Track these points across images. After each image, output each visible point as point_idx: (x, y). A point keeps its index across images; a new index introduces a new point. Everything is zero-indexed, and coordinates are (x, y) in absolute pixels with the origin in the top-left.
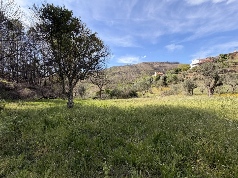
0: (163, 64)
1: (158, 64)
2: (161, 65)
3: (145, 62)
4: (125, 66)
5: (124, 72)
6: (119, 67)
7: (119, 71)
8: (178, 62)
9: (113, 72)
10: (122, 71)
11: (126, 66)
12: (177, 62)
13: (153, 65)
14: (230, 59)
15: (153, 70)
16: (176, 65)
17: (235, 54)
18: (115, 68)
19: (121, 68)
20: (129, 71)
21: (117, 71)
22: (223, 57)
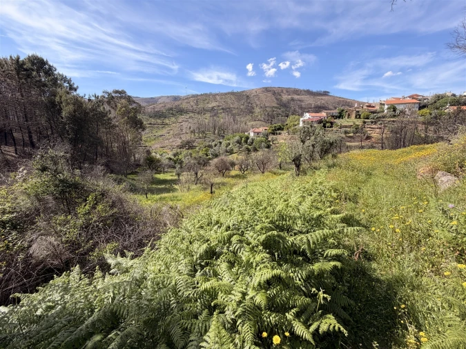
0: (299, 95)
1: (290, 95)
2: (296, 97)
3: (266, 88)
4: (226, 94)
5: (223, 109)
6: (215, 95)
7: (214, 104)
9: (201, 106)
10: (219, 106)
11: (229, 93)
12: (325, 92)
13: (280, 95)
14: (346, 118)
15: (276, 107)
16: (323, 98)
17: (353, 111)
18: (207, 97)
19: (218, 98)
20: (231, 106)
21: (210, 106)
22: (340, 113)
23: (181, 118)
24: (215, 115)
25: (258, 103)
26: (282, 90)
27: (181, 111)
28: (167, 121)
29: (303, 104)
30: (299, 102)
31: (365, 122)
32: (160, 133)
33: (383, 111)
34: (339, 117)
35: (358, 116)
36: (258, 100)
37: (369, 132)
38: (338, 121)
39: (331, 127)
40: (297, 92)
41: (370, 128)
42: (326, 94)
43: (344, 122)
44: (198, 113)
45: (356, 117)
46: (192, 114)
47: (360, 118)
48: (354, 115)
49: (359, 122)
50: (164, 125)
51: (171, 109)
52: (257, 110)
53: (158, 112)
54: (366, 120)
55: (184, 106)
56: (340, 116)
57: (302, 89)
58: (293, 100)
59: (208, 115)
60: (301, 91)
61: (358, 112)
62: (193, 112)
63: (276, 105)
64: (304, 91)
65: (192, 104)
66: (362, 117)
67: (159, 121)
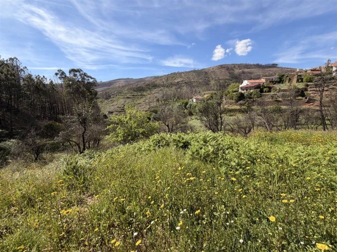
0: (249, 68)
1: (241, 69)
2: (246, 70)
3: (221, 66)
4: (189, 72)
5: (185, 83)
6: (180, 74)
7: (179, 80)
8: (276, 65)
9: (170, 81)
10: (182, 81)
11: (191, 71)
12: (274, 64)
13: (233, 70)
14: (287, 82)
15: (227, 79)
16: (272, 69)
17: (294, 75)
18: (174, 75)
19: (183, 75)
20: (192, 81)
21: (176, 81)
22: (280, 78)
23: (154, 91)
24: (179, 88)
25: (214, 76)
26: (234, 66)
27: (155, 86)
28: (145, 93)
29: (252, 75)
30: (249, 74)
31: (307, 86)
32: (139, 102)
33: (331, 73)
34: (279, 82)
35: (300, 79)
36: (214, 75)
37: (312, 95)
38: (277, 86)
39: (269, 91)
40: (247, 66)
41: (314, 90)
42: (274, 66)
43: (284, 86)
44: (167, 87)
45: (298, 81)
46: (162, 88)
47: (302, 81)
48: (295, 79)
49: (301, 86)
50: (142, 96)
51: (149, 85)
52: (212, 82)
53: (140, 87)
54: (309, 83)
55: (158, 82)
56: (281, 81)
57: (252, 64)
58: (243, 73)
59: (174, 88)
60: (251, 65)
61: (300, 76)
62: (163, 86)
63: (228, 78)
64: (254, 65)
65: (163, 80)
66: (304, 80)
67: (139, 94)
